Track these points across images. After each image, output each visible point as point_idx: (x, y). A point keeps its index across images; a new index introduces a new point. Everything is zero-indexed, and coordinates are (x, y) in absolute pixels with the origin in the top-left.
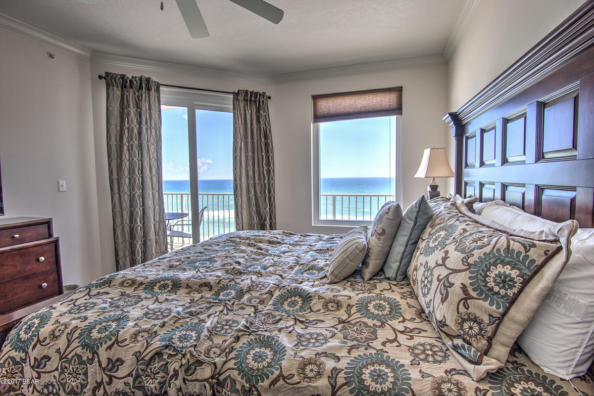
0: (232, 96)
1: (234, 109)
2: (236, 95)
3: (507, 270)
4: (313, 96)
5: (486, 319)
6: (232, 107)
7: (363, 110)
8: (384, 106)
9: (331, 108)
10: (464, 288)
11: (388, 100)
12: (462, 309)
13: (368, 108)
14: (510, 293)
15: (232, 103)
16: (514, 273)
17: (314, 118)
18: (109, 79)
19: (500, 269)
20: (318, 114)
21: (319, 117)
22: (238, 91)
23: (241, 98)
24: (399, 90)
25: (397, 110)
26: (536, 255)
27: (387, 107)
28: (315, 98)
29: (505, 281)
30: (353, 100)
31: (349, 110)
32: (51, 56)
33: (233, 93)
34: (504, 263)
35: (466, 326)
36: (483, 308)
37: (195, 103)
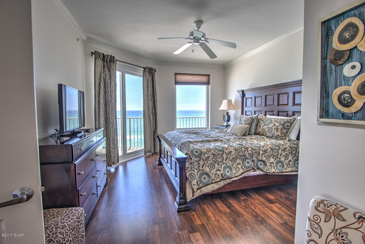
0: (143, 69)
1: (143, 75)
2: (145, 69)
3: (288, 124)
4: (175, 73)
5: (285, 133)
6: (142, 74)
7: (195, 82)
8: (203, 81)
9: (182, 80)
10: (281, 128)
11: (204, 79)
12: (281, 132)
13: (197, 81)
14: (288, 128)
15: (142, 72)
16: (289, 124)
17: (175, 83)
18: (96, 54)
19: (287, 124)
20: (177, 81)
21: (177, 83)
22: (146, 67)
23: (147, 70)
24: (209, 76)
25: (208, 83)
26: (292, 121)
27: (204, 82)
28: (176, 74)
29: (288, 126)
30: (191, 77)
31: (190, 81)
32: (78, 40)
33: (144, 68)
34: (287, 123)
35: (282, 135)
36: (284, 131)
37: (126, 70)
